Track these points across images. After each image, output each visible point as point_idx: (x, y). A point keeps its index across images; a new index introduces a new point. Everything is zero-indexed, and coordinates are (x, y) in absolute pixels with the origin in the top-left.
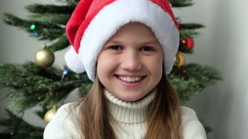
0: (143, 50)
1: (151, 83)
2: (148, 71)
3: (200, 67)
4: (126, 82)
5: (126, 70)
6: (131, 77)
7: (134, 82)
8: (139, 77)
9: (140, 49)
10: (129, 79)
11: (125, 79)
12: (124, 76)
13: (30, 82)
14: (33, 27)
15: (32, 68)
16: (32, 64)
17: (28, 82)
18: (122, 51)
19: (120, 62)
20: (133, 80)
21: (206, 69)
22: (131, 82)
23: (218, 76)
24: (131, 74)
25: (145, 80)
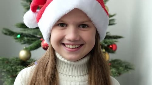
0: (81, 26)
1: (87, 49)
2: (84, 41)
3: (121, 61)
4: (69, 48)
5: (69, 40)
6: (73, 45)
7: (75, 48)
8: (78, 45)
9: (79, 26)
10: (71, 47)
11: (68, 46)
12: (67, 44)
13: (15, 69)
14: (19, 36)
15: (17, 61)
16: (17, 58)
17: (13, 69)
18: (67, 27)
19: (64, 34)
20: (74, 47)
21: (124, 63)
22: (73, 48)
23: (131, 67)
24: (72, 43)
25: (82, 47)
